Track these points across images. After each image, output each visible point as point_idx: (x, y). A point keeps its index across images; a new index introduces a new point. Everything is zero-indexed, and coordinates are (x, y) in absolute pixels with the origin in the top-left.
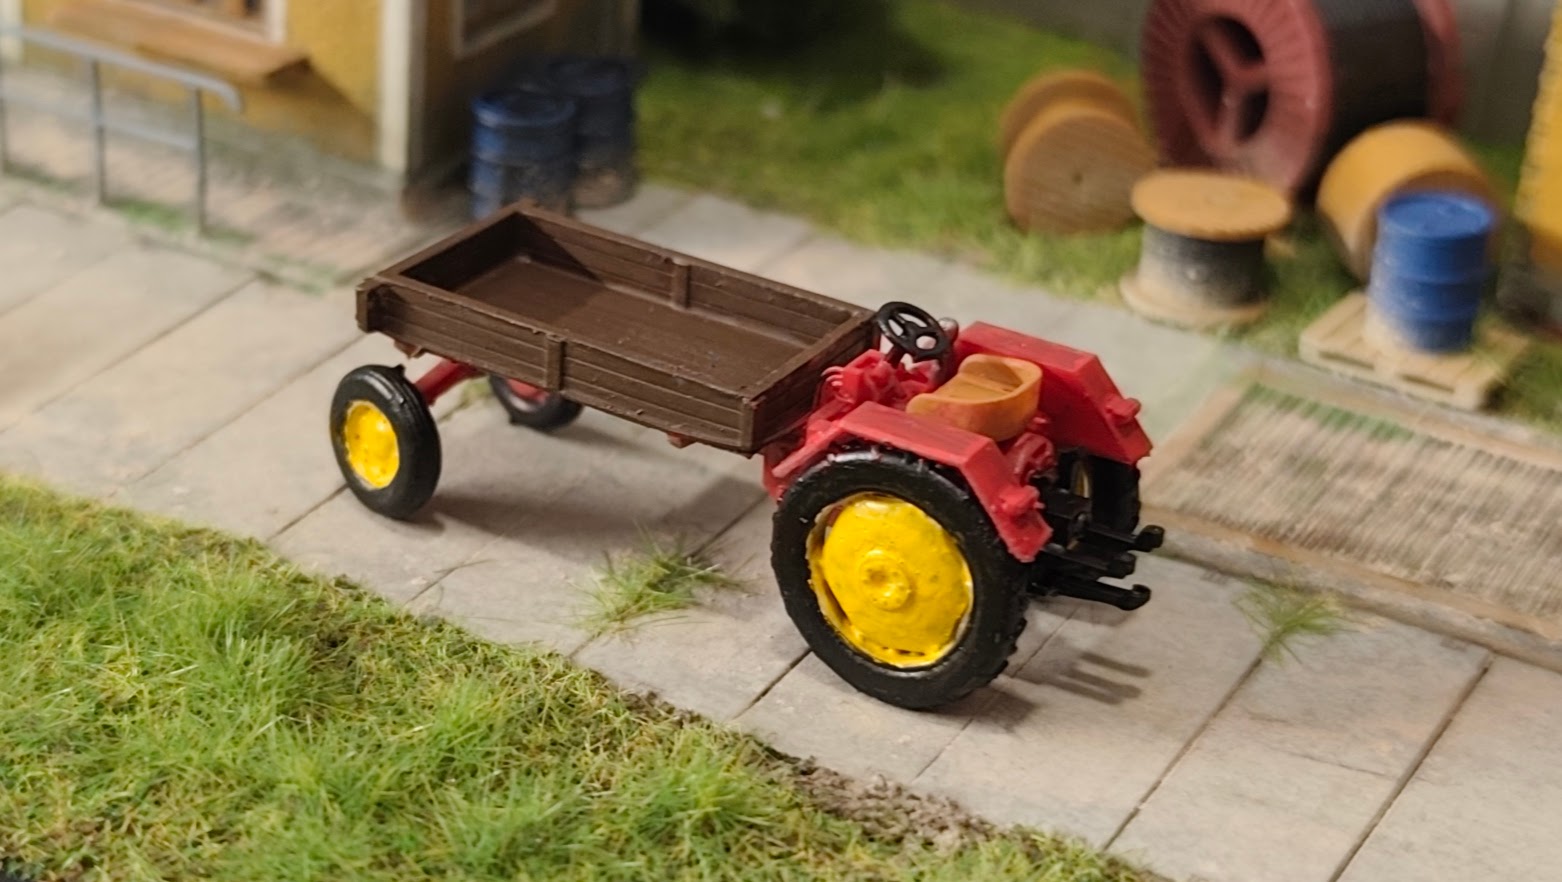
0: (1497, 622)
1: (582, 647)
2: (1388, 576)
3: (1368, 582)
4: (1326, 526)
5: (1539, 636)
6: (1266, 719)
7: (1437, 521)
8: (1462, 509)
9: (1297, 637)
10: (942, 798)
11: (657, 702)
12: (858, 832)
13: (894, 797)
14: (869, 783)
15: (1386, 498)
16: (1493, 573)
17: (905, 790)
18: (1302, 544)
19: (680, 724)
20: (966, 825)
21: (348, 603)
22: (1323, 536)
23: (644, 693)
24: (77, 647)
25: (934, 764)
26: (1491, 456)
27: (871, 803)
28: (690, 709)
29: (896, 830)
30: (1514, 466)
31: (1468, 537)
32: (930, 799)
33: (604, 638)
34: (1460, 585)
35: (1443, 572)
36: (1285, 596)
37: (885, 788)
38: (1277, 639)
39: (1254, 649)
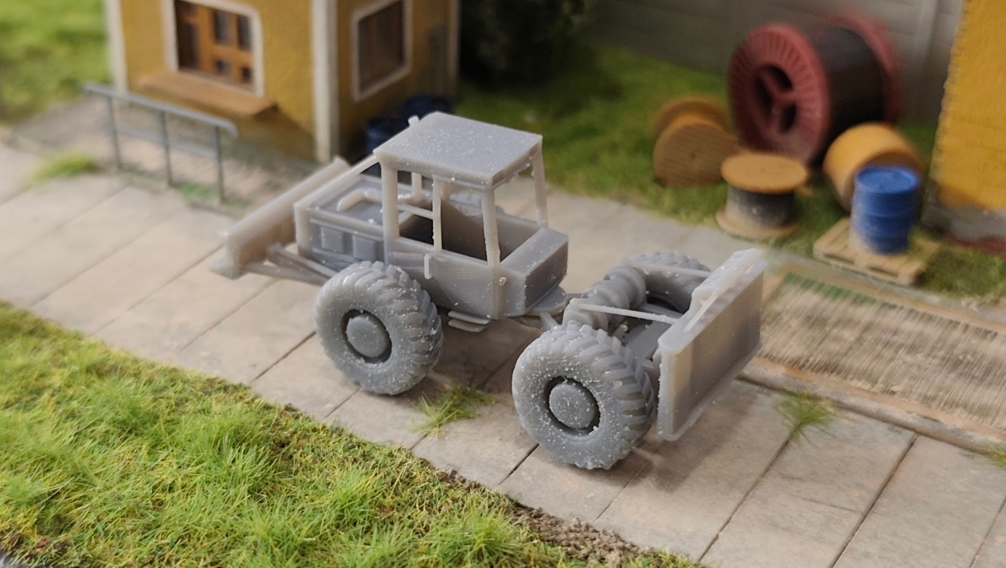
0: (918, 415)
1: (418, 443)
2: (859, 389)
3: (848, 393)
4: (826, 358)
5: (942, 423)
6: (791, 478)
7: (888, 354)
8: (901, 346)
9: (809, 427)
10: (610, 531)
11: (457, 476)
12: (563, 555)
13: (585, 531)
14: (572, 523)
15: (859, 340)
16: (918, 384)
17: (591, 527)
18: (812, 370)
19: (468, 489)
20: (623, 549)
21: (291, 421)
22: (824, 365)
23: (449, 472)
24: (144, 452)
25: (607, 510)
26: (918, 313)
27: (572, 535)
28: (474, 480)
29: (584, 551)
30: (930, 318)
31: (904, 363)
32: (604, 532)
33: (429, 438)
34: (899, 393)
35: (890, 385)
36: (803, 402)
37: (579, 526)
38: (798, 428)
39: (786, 434)
